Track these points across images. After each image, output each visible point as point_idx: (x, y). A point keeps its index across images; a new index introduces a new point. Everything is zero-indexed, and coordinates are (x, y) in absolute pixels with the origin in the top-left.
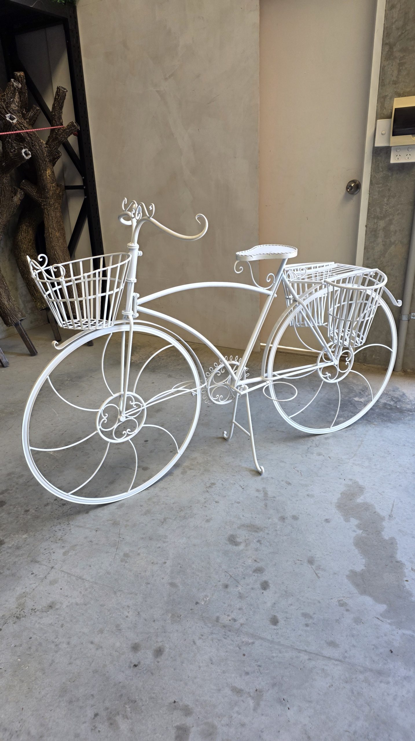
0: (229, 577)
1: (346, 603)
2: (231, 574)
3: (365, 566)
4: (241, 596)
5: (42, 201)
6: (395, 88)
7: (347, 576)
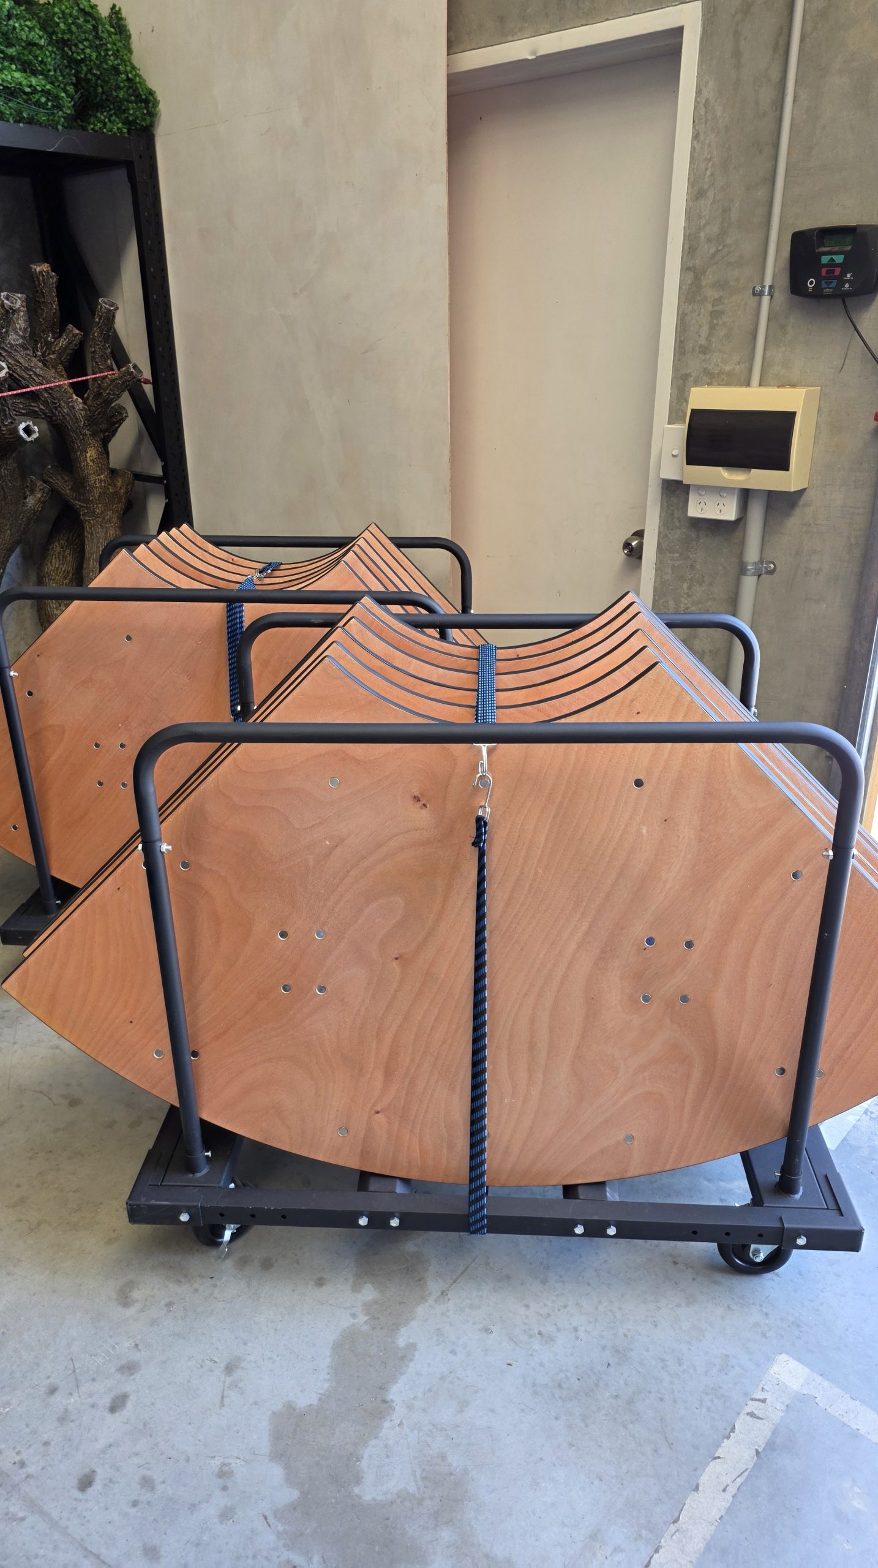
0: (70, 1372)
1: (232, 1472)
2: (77, 1366)
3: (320, 1399)
4: (63, 1418)
5: (80, 505)
6: (704, 360)
7: (274, 1413)
